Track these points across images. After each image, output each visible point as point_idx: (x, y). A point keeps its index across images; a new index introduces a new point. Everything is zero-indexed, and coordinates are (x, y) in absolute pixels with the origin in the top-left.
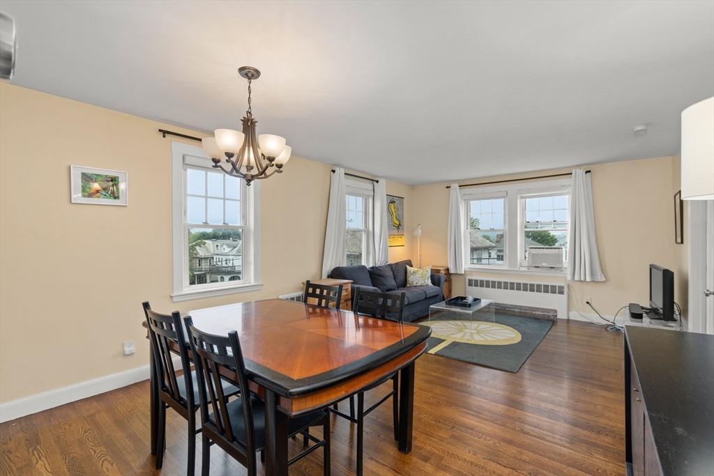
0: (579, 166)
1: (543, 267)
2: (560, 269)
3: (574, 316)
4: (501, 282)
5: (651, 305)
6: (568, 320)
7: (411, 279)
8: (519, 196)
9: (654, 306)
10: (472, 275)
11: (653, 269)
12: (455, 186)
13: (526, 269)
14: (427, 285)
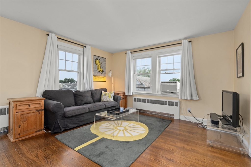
0: (186, 38)
1: (168, 92)
2: (176, 93)
3: (182, 118)
4: (149, 100)
5: (222, 114)
6: (180, 120)
7: (103, 98)
8: (157, 56)
9: (224, 115)
10: (136, 96)
11: (224, 93)
12: (129, 52)
13: (160, 93)
14: (111, 101)
